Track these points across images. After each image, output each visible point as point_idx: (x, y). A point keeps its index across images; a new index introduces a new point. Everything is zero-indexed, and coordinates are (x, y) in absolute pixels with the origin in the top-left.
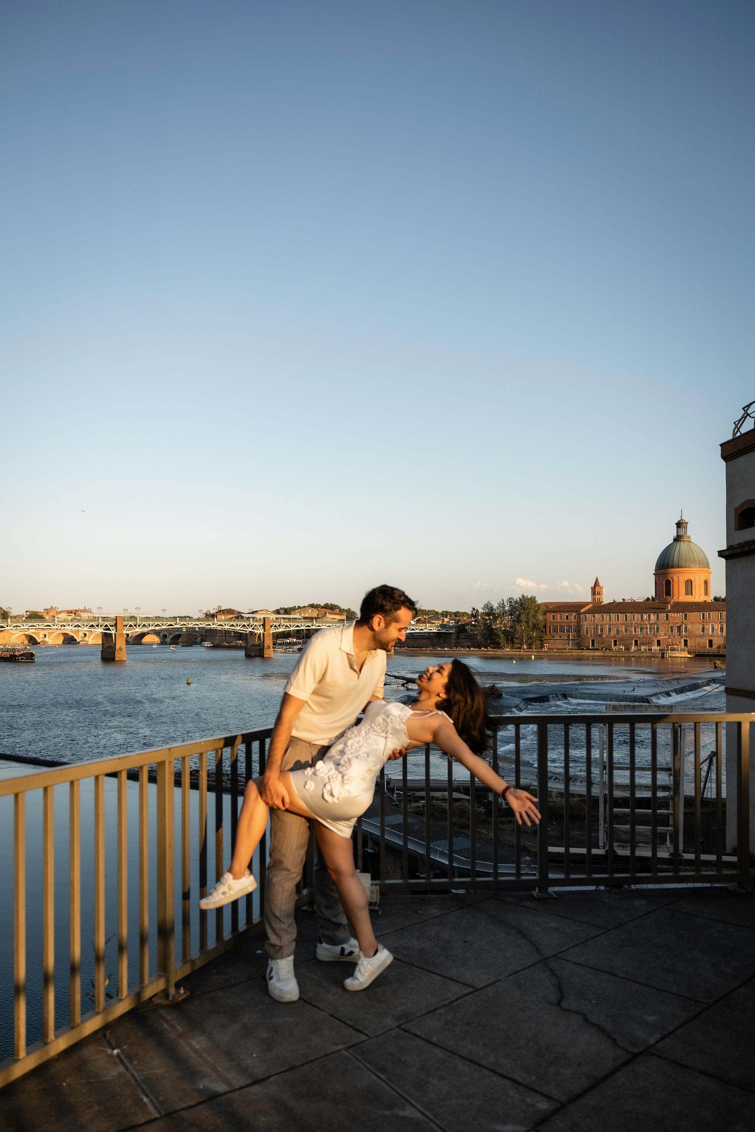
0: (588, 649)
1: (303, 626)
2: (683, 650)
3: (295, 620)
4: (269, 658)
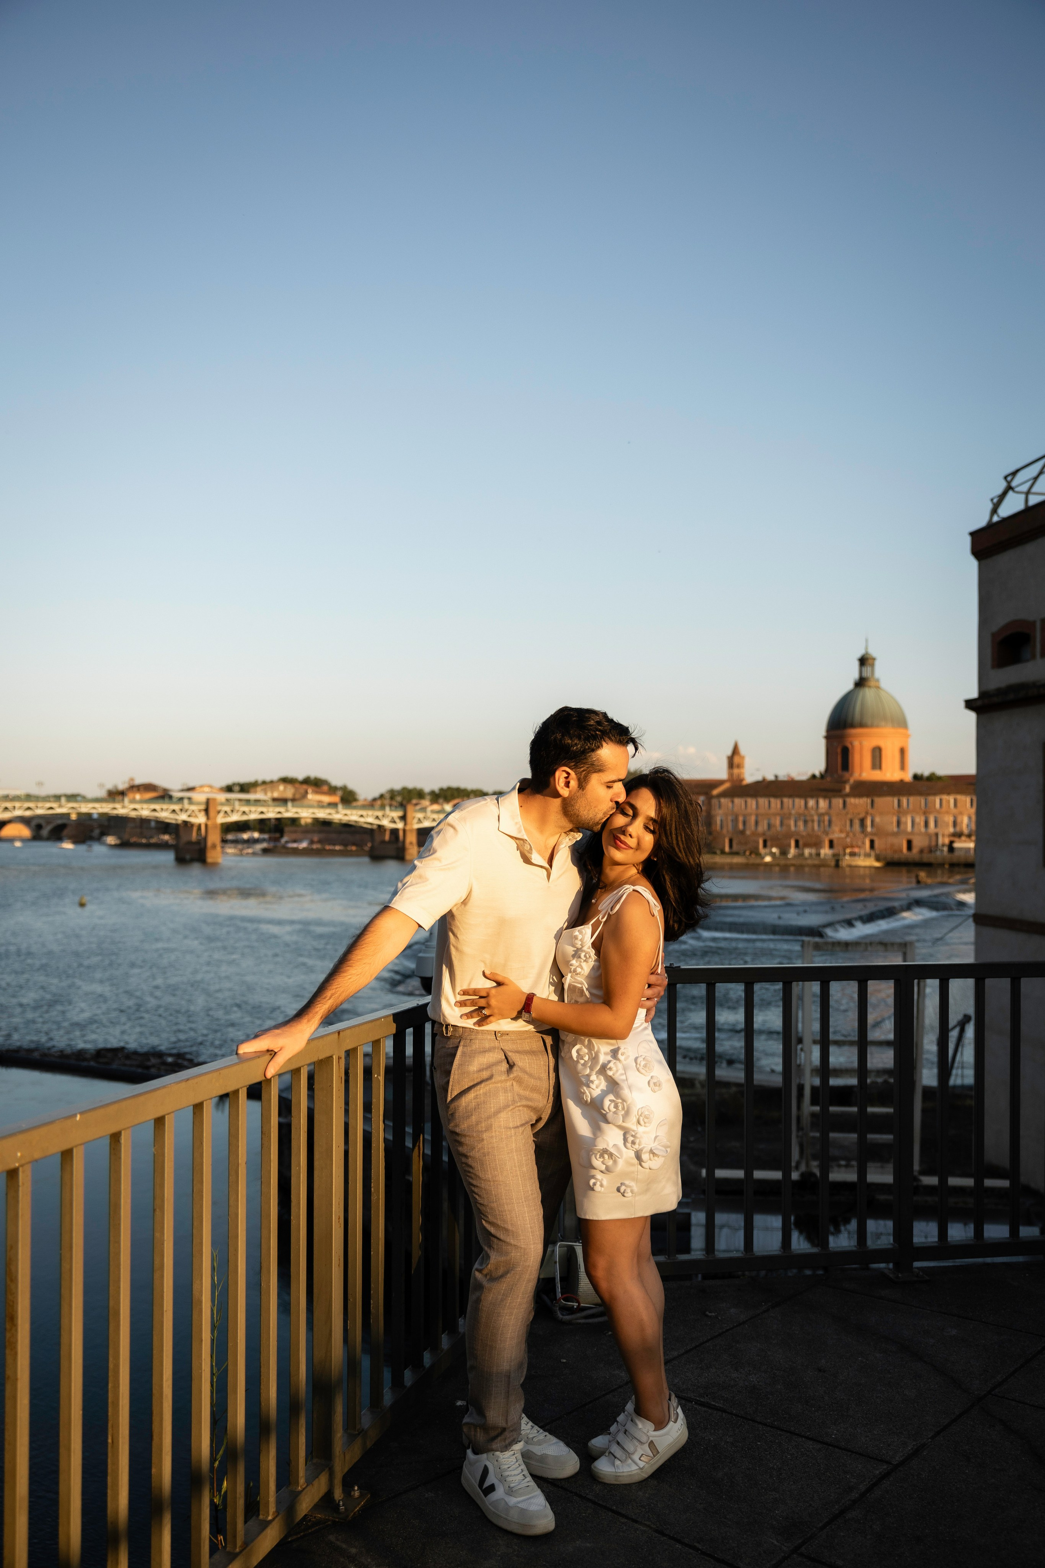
0: (723, 852)
1: (271, 813)
2: (867, 855)
3: (257, 802)
4: (215, 865)
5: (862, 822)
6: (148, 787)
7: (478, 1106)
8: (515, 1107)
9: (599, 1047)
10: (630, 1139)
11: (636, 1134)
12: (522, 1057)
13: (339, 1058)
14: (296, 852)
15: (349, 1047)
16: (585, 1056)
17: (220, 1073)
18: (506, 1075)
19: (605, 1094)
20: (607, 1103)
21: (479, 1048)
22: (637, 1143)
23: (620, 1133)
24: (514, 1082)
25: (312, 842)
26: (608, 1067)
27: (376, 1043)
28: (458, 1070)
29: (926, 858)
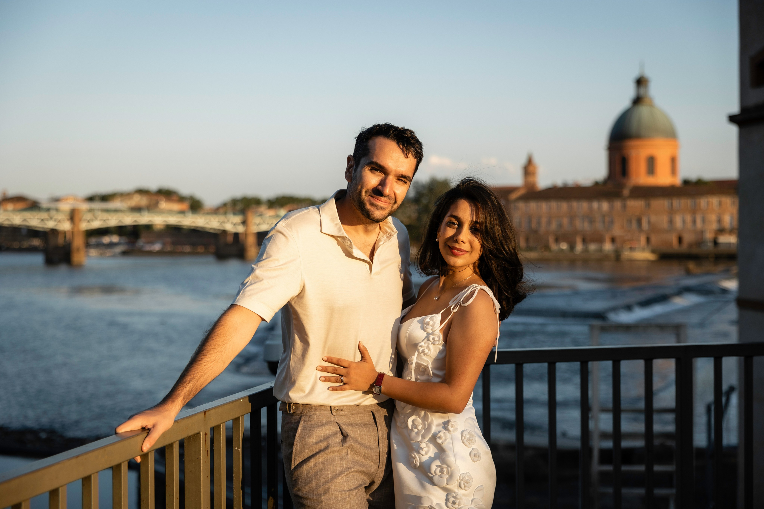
1: (129, 220)
2: (643, 250)
3: (116, 211)
4: (80, 266)
5: (639, 221)
6: (19, 199)
7: (317, 473)
8: (349, 473)
9: (432, 420)
10: (452, 499)
11: (457, 495)
12: (355, 429)
13: (206, 434)
14: (151, 253)
15: (214, 425)
16: (419, 425)
17: (105, 450)
18: (341, 445)
19: (432, 460)
20: (433, 467)
21: (317, 423)
22: (457, 503)
23: (443, 494)
24: (349, 452)
25: (164, 244)
26: (438, 436)
27: (236, 420)
28: (299, 442)
29: (695, 251)
